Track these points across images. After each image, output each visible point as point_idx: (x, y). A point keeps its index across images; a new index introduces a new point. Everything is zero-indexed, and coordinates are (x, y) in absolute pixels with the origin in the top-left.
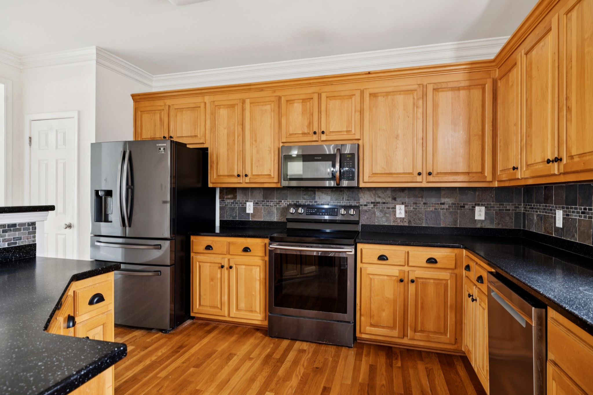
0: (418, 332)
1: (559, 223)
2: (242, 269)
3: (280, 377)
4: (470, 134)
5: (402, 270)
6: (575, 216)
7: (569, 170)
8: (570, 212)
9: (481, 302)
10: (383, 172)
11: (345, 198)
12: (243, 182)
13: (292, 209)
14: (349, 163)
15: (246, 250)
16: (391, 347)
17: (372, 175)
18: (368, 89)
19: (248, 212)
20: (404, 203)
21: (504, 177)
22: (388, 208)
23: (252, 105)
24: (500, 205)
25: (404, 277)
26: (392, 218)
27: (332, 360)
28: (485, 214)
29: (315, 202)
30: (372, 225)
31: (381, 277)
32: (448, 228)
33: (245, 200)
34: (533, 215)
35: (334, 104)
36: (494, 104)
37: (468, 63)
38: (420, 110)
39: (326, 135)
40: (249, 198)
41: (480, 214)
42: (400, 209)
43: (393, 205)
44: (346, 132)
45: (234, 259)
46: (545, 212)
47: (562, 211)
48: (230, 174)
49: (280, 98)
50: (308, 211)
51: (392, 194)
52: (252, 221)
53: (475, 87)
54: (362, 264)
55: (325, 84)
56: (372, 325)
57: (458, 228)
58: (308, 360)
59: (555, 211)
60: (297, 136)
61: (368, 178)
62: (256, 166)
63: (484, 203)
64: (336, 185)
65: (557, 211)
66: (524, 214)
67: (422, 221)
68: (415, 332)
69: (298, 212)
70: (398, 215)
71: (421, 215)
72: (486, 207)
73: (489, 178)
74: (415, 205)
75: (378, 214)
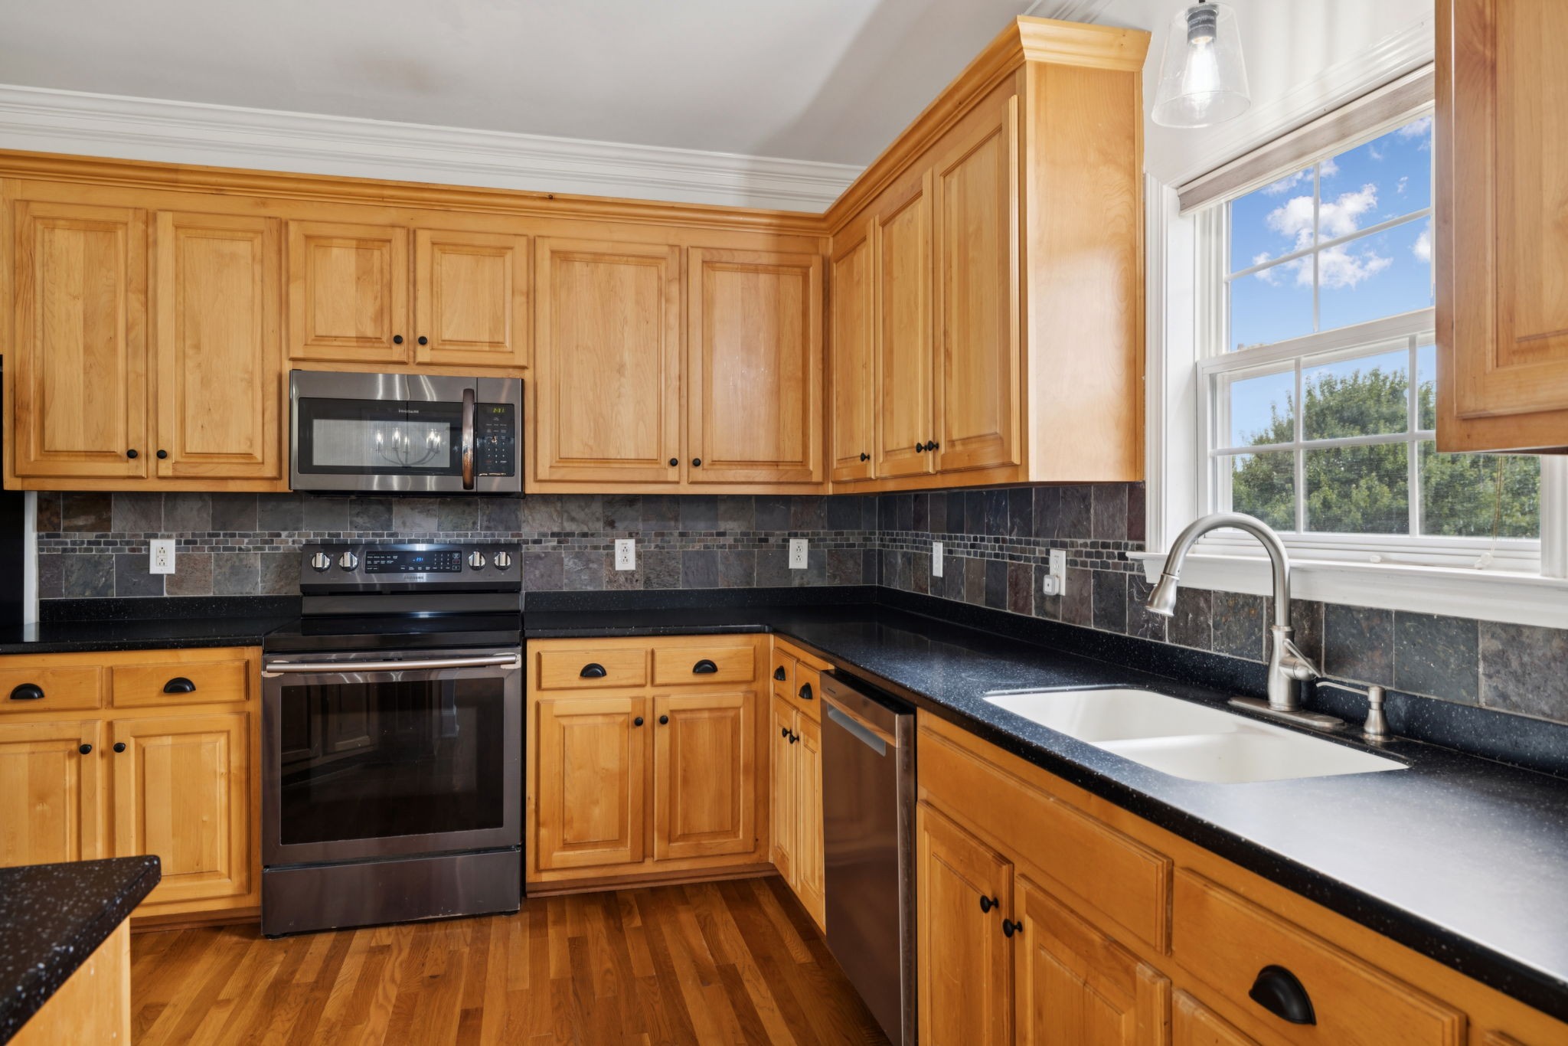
0: (677, 840)
1: (938, 570)
2: (162, 749)
3: (334, 1020)
4: (779, 374)
5: (638, 697)
6: (961, 554)
7: (949, 467)
8: (953, 545)
9: (808, 741)
10: (586, 456)
11: (481, 525)
12: (150, 474)
13: (320, 556)
14: (500, 428)
15: (178, 686)
16: (614, 893)
17: (559, 462)
18: (549, 237)
19: (154, 569)
20: (634, 535)
21: (845, 475)
22: (596, 548)
23: (182, 235)
24: (836, 534)
25: (644, 714)
26: (604, 573)
27: (471, 949)
28: (809, 557)
29: (391, 535)
30: (555, 593)
31: (590, 720)
32: (734, 590)
33: (143, 533)
34: (895, 553)
35: (453, 265)
36: (826, 314)
37: (775, 213)
38: (674, 309)
39: (432, 349)
40: (160, 527)
41: (799, 555)
42: (625, 550)
43: (608, 539)
44: (489, 346)
45: (128, 719)
46: (916, 547)
47: (942, 544)
48: (98, 449)
49: (283, 225)
50: (372, 560)
51: (604, 512)
52: (172, 599)
53: (790, 269)
54: (540, 693)
55: (429, 205)
56: (567, 846)
57: (755, 589)
58: (404, 965)
59: (932, 544)
60: (341, 344)
61: (547, 468)
62: (200, 427)
63: (805, 531)
64: (462, 487)
65: (934, 544)
66: (880, 552)
67: (676, 577)
68: (670, 841)
69: (341, 564)
70: (620, 566)
71: (673, 563)
72: (810, 541)
73: (817, 476)
74: (659, 538)
75: (569, 563)
